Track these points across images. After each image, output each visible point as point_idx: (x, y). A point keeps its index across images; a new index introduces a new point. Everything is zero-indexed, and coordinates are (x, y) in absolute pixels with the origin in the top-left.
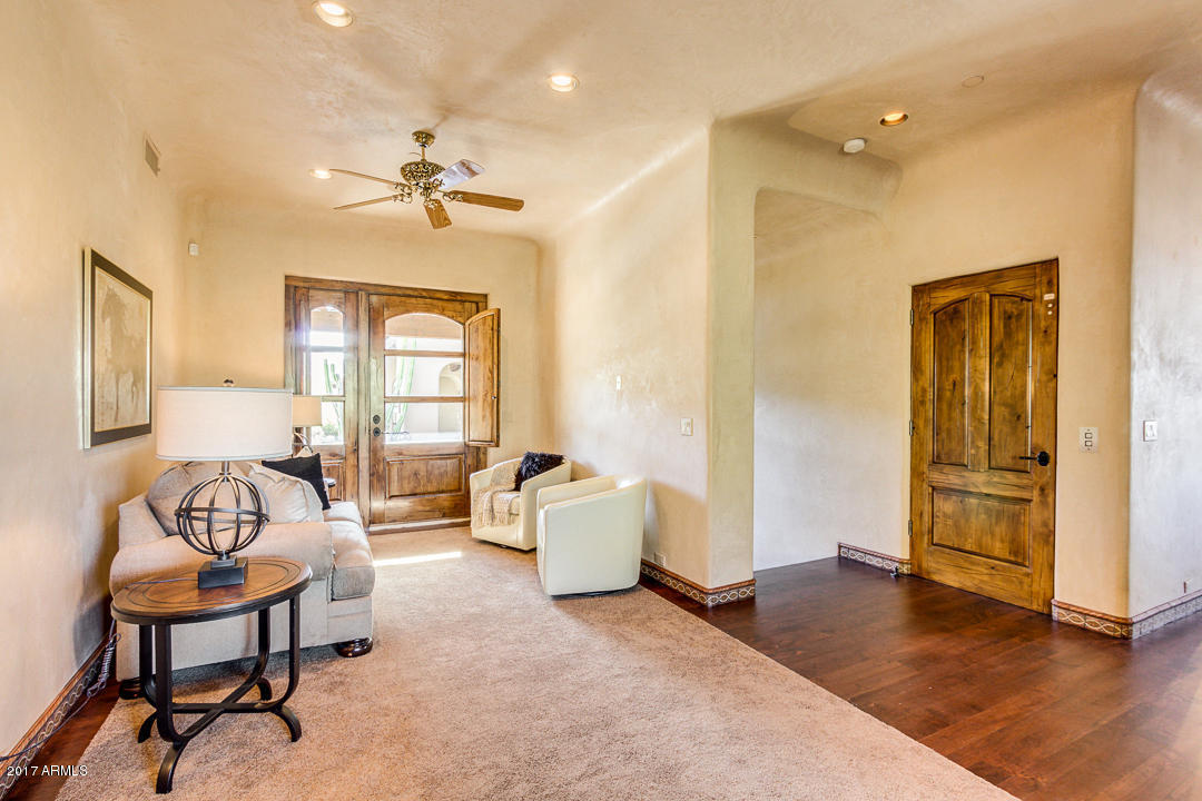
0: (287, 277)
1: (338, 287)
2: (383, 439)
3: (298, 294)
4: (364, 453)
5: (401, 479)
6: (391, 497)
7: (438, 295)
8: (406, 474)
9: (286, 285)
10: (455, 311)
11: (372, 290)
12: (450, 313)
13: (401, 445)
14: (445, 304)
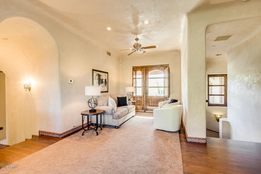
0: (133, 67)
1: (140, 67)
2: (148, 95)
3: (135, 69)
4: (145, 97)
5: (151, 102)
6: (150, 106)
7: (158, 66)
8: (152, 102)
9: (133, 68)
10: (162, 69)
11: (146, 67)
12: (161, 69)
13: (151, 96)
14: (160, 68)
